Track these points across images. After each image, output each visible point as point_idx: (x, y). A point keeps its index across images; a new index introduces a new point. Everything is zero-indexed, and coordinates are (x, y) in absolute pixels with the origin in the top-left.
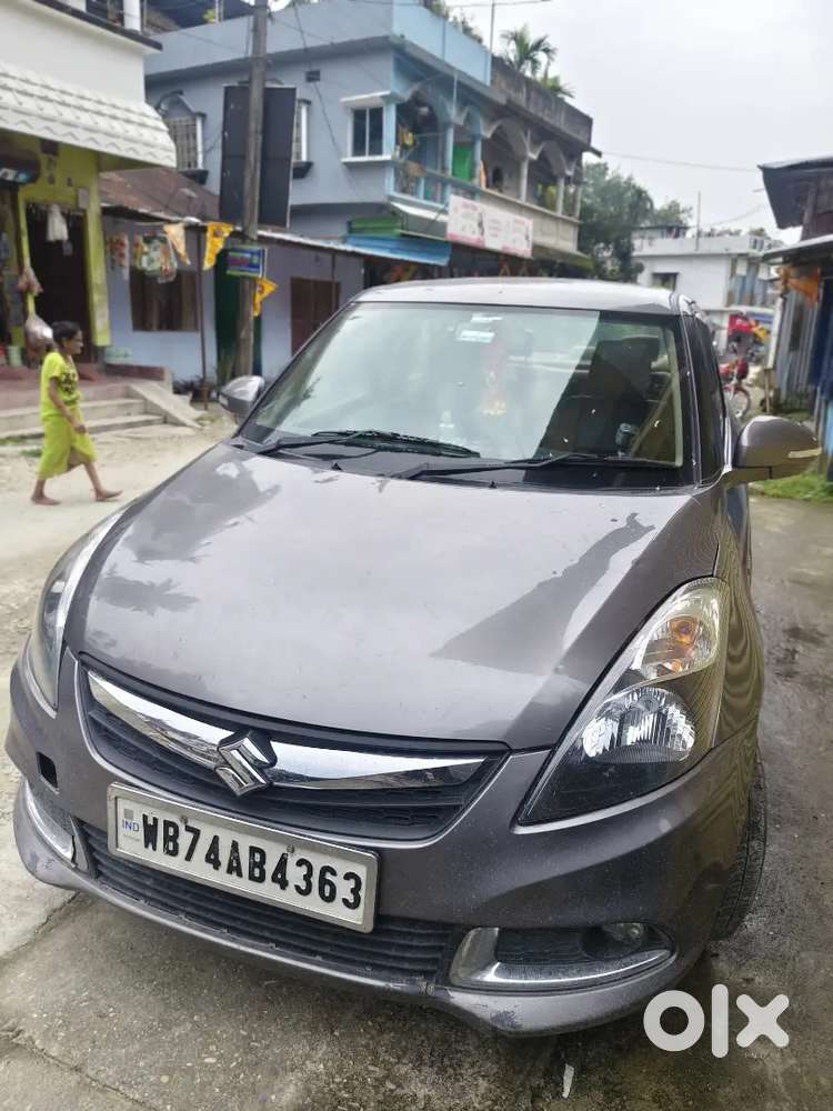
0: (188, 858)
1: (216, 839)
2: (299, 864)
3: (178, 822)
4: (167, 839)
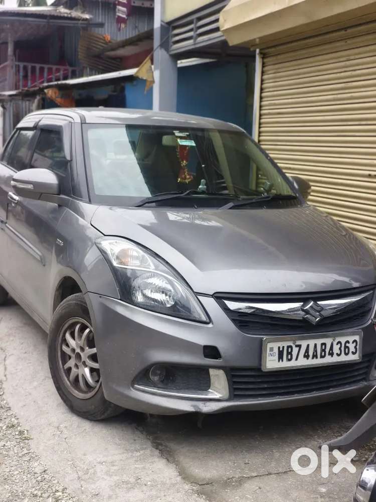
0: (297, 359)
1: (308, 346)
2: (337, 344)
3: (292, 345)
4: (288, 353)
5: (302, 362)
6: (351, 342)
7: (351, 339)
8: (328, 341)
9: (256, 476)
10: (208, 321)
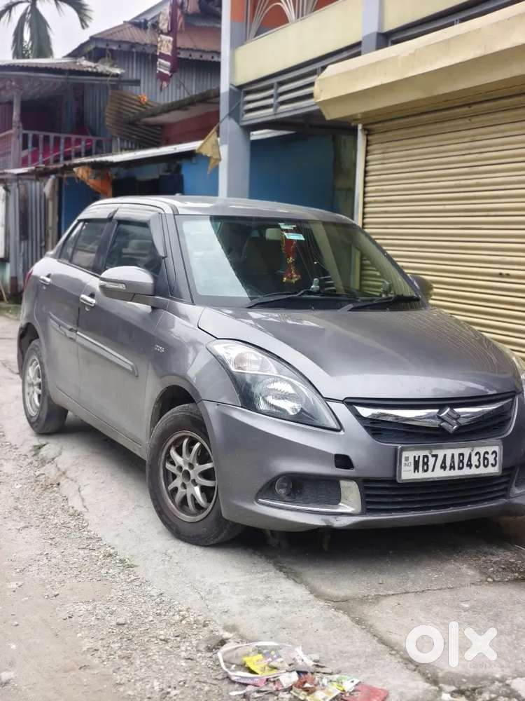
0: (433, 470)
1: (445, 456)
2: (476, 455)
3: (428, 454)
4: (424, 464)
5: (439, 474)
6: (490, 453)
7: (490, 449)
8: (466, 452)
9: (393, 595)
10: (339, 428)
